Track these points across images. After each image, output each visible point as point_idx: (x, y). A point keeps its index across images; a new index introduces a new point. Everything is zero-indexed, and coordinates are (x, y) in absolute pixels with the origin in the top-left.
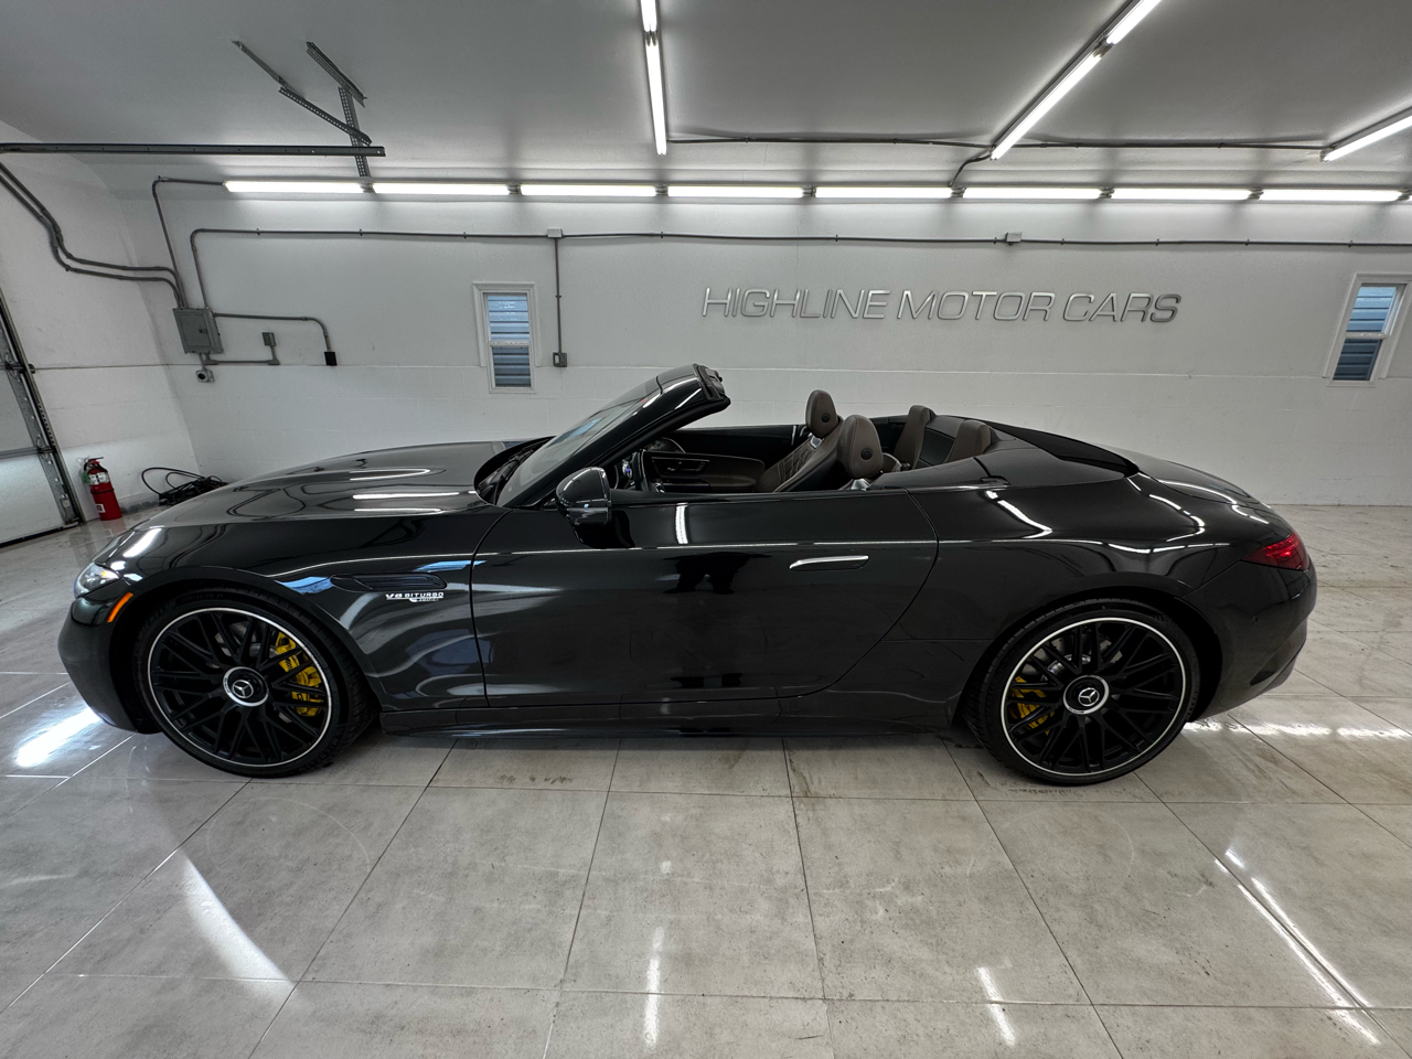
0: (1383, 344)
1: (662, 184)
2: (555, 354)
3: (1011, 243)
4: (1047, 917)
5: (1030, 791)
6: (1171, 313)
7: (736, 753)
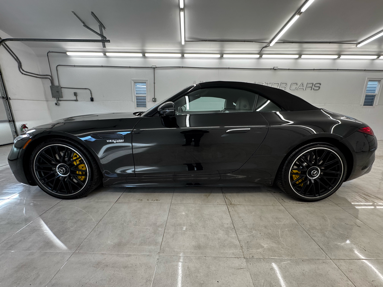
0: (376, 96)
1: (183, 54)
2: (153, 98)
3: (275, 69)
4: (311, 236)
5: (298, 203)
6: (318, 88)
7: (209, 194)
